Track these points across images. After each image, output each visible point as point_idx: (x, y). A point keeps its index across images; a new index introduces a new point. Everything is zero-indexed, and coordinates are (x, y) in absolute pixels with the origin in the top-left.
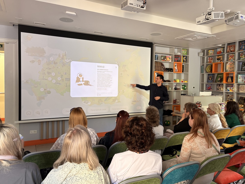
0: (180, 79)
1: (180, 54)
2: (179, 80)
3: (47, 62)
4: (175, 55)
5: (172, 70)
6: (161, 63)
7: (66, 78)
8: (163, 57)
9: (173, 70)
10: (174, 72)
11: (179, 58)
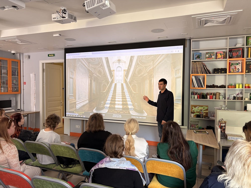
1: (241, 45)
2: (241, 85)
5: (223, 71)
6: (202, 63)
9: (227, 70)
10: (228, 74)
11: (240, 51)
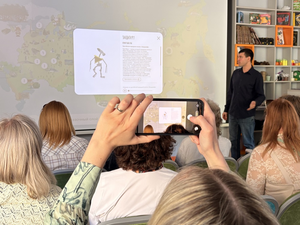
0: (288, 59)
1: (289, 8)
2: (286, 61)
3: (31, 31)
4: (278, 12)
5: (271, 41)
6: (250, 29)
7: (66, 61)
8: (252, 16)
9: (274, 41)
10: (277, 45)
11: (287, 16)
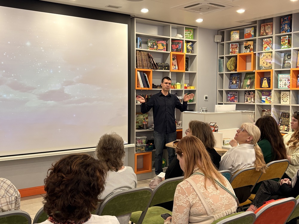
1: (182, 37)
4: (172, 40)
5: (167, 66)
6: (148, 54)
8: (150, 42)
9: (170, 67)
11: (180, 44)
